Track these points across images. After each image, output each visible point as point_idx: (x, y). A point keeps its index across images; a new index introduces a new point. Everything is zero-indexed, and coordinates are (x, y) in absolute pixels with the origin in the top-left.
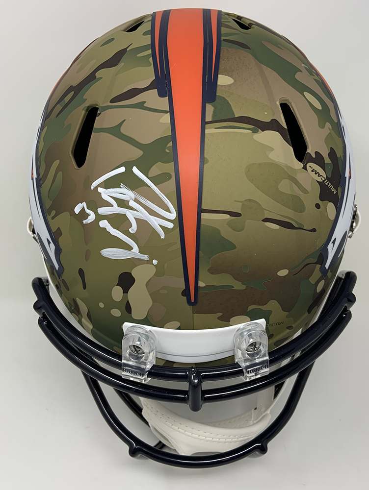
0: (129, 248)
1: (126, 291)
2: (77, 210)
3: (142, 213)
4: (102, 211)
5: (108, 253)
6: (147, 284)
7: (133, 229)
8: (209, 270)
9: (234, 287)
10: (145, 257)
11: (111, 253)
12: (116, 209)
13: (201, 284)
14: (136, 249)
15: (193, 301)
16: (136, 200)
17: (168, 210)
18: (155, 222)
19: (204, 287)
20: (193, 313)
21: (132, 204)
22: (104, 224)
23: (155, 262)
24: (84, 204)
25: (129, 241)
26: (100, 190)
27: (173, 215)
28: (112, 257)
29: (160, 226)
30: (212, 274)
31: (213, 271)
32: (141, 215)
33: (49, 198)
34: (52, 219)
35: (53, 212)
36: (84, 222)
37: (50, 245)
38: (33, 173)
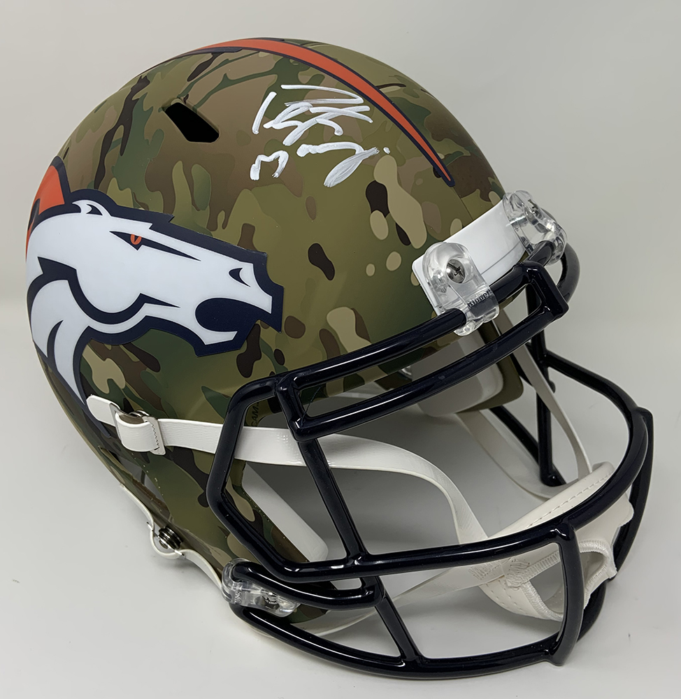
0: (351, 152)
1: (386, 212)
2: (255, 175)
3: (331, 111)
4: (288, 141)
5: (334, 178)
7: (338, 131)
10: (374, 151)
11: (338, 175)
12: (302, 127)
14: (358, 149)
15: (449, 179)
16: (314, 105)
17: (351, 97)
18: (351, 112)
19: (445, 158)
20: (460, 198)
21: (313, 110)
22: (303, 151)
23: (386, 150)
24: (262, 158)
25: (345, 145)
26: (267, 126)
27: (360, 100)
28: (342, 177)
29: (359, 113)
32: (332, 114)
33: (198, 210)
34: (224, 226)
35: (221, 217)
36: (276, 175)
37: (242, 275)
38: (136, 237)
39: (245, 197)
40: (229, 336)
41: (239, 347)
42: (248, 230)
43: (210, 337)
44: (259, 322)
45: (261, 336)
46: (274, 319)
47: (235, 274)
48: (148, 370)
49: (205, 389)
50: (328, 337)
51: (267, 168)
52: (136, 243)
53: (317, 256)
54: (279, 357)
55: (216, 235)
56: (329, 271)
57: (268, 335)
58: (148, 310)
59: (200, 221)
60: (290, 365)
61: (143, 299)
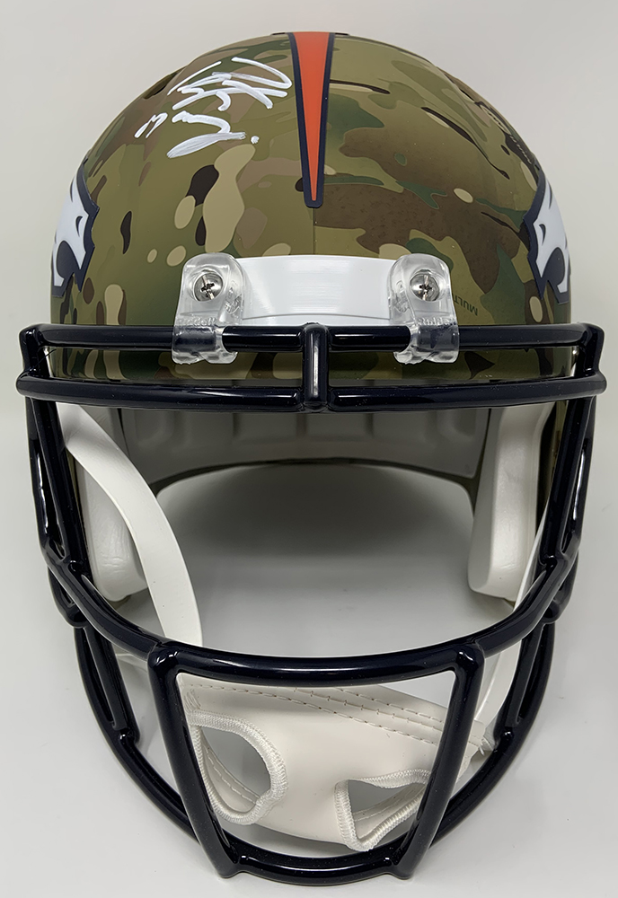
0: (215, 130)
1: (200, 200)
4: (177, 106)
5: (179, 151)
6: (238, 178)
7: (225, 106)
8: (341, 150)
9: (383, 184)
10: (240, 135)
11: (186, 147)
12: (200, 95)
13: (329, 171)
14: (225, 126)
15: (314, 199)
16: (233, 79)
17: (281, 80)
18: (259, 94)
19: (334, 176)
20: (314, 224)
21: (226, 83)
22: (180, 117)
23: (255, 139)
24: (153, 118)
25: (216, 121)
26: (180, 89)
27: (288, 84)
28: (186, 152)
29: (267, 96)
30: (346, 155)
31: (349, 151)
32: (239, 90)
35: (99, 165)
36: (148, 135)
37: (80, 223)
41: (62, 296)
46: (81, 276)
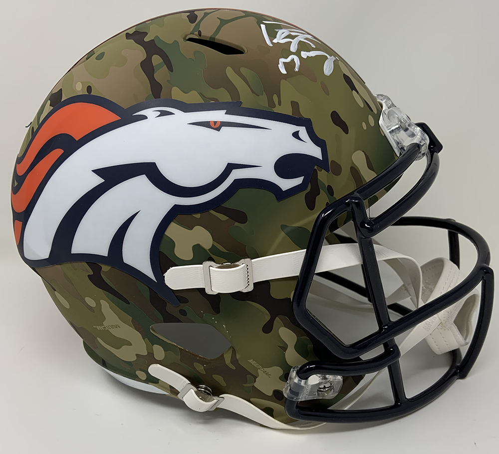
1: (357, 92)
2: (283, 71)
4: (293, 50)
5: (327, 71)
7: (312, 45)
11: (328, 69)
12: (294, 42)
14: (327, 56)
16: (290, 32)
21: (292, 34)
23: (337, 58)
24: (282, 60)
25: (321, 53)
26: (275, 41)
28: (331, 70)
32: (302, 36)
33: (258, 96)
34: (280, 104)
35: (275, 98)
36: (297, 70)
37: (300, 135)
38: (215, 123)
39: (284, 84)
40: (298, 181)
41: (306, 188)
42: (295, 105)
43: (286, 184)
44: (316, 167)
45: (318, 177)
46: (324, 163)
47: (296, 135)
48: (237, 224)
49: (283, 227)
50: (354, 171)
51: (289, 66)
52: (217, 126)
53: (336, 118)
54: (330, 190)
55: (276, 110)
56: (345, 129)
57: (322, 175)
58: (236, 174)
59: (262, 102)
60: (338, 196)
61: (231, 167)
